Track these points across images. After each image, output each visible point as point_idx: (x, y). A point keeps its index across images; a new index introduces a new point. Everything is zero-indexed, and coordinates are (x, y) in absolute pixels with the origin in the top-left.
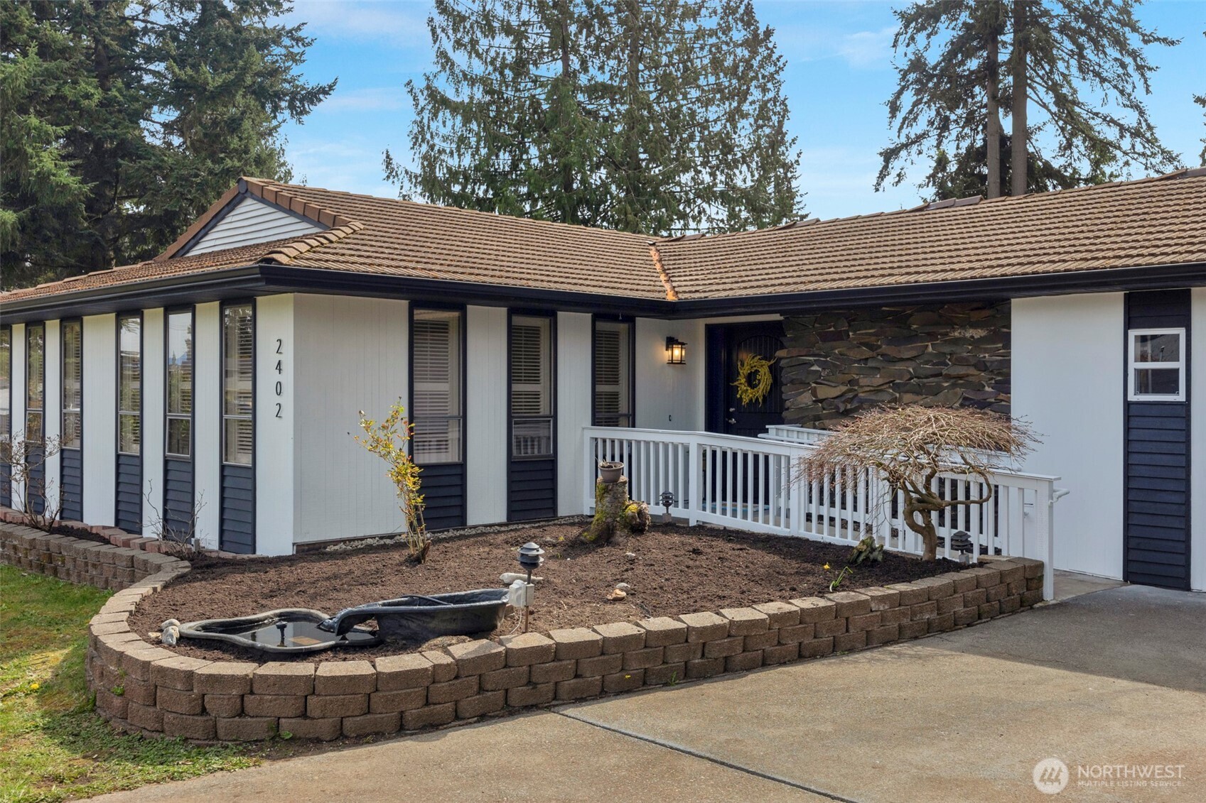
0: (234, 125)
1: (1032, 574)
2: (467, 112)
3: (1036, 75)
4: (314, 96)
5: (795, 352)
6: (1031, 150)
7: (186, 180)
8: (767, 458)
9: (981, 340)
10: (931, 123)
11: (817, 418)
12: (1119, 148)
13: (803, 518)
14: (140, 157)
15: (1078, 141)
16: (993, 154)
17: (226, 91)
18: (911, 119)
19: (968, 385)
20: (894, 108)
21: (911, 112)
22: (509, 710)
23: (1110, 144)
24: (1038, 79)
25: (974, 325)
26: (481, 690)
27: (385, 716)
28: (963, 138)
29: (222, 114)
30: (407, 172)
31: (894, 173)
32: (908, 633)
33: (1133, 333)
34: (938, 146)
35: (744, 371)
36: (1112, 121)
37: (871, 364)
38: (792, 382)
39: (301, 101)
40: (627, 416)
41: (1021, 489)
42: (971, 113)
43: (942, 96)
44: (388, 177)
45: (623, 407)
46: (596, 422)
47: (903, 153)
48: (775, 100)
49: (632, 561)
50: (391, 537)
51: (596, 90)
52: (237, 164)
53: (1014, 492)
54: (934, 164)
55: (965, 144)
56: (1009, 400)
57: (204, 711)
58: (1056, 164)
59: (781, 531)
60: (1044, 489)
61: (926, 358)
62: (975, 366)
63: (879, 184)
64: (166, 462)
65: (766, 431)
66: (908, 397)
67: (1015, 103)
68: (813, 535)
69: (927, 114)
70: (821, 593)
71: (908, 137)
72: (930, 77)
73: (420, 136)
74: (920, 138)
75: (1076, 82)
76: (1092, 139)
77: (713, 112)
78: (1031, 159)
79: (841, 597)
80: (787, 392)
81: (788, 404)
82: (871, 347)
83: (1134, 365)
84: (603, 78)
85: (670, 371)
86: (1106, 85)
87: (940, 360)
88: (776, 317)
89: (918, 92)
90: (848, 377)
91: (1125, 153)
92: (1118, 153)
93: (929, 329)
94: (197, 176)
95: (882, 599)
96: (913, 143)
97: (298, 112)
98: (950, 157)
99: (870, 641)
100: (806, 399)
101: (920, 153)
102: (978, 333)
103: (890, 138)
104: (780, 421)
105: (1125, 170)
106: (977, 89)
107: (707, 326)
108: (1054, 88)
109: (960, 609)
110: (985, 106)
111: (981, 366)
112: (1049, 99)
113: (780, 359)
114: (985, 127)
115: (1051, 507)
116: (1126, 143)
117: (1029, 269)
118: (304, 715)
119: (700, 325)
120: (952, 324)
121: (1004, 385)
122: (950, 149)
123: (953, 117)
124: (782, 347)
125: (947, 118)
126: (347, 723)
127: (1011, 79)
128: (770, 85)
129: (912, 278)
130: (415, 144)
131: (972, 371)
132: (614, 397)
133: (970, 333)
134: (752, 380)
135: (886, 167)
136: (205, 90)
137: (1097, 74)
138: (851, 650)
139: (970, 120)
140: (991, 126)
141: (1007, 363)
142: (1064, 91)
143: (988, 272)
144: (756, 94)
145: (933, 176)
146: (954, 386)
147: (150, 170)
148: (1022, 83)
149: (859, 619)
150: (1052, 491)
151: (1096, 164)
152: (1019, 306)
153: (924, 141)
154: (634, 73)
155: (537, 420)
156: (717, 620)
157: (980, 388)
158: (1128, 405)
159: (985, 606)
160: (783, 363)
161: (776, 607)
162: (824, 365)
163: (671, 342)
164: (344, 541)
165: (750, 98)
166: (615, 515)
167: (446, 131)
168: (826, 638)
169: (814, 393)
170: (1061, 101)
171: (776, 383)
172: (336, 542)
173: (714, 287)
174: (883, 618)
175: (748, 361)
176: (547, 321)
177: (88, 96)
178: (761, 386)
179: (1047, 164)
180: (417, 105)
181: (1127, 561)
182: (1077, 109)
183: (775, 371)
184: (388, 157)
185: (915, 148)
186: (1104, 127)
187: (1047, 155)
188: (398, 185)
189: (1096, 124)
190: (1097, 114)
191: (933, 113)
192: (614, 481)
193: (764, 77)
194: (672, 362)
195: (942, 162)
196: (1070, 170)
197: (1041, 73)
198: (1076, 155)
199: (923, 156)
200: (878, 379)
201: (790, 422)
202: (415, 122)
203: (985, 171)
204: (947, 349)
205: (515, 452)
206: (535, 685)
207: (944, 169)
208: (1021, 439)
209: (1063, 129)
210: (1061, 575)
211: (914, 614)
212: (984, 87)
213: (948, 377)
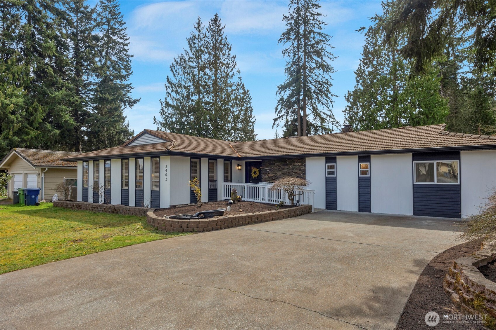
0: (116, 109)
1: (310, 207)
2: (176, 108)
3: (308, 102)
4: (135, 102)
5: (264, 167)
6: (307, 119)
7: (104, 123)
8: (259, 188)
9: (300, 165)
10: (285, 113)
11: (269, 180)
12: (327, 120)
13: (268, 200)
14: (91, 116)
15: (318, 118)
16: (299, 120)
17: (114, 100)
18: (280, 111)
19: (298, 174)
20: (276, 109)
21: (280, 110)
22: (228, 227)
23: (325, 119)
24: (309, 103)
25: (299, 162)
26: (224, 224)
27: (210, 228)
28: (292, 116)
29: (113, 106)
30: (159, 122)
31: (276, 124)
32: (290, 217)
33: (327, 164)
34: (286, 118)
35: (253, 171)
36: (325, 113)
37: (279, 170)
38: (263, 173)
39: (132, 103)
40: (230, 180)
41: (308, 192)
42: (294, 111)
43: (287, 106)
44: (155, 123)
45: (229, 179)
46: (224, 182)
47: (279, 119)
48: (250, 107)
49: (240, 206)
50: (187, 204)
51: (207, 103)
52: (118, 119)
53: (307, 193)
54: (285, 122)
55: (292, 118)
56: (305, 177)
57: (181, 227)
58: (313, 123)
59: (264, 202)
60: (312, 192)
61: (290, 168)
62: (299, 170)
63: (273, 127)
64: (136, 190)
65: (259, 183)
66: (286, 176)
67: (304, 108)
68: (270, 202)
69: (284, 110)
70: (275, 210)
71: (279, 116)
72: (284, 102)
73: (163, 113)
74: (282, 116)
75: (317, 104)
76: (320, 117)
77: (235, 109)
78: (307, 122)
79: (279, 210)
80: (263, 175)
81: (262, 178)
82: (279, 166)
83: (327, 170)
84: (208, 100)
85: (238, 171)
86: (324, 105)
87: (292, 169)
88: (260, 160)
89: (282, 105)
90: (275, 172)
91: (328, 121)
92: (327, 121)
93: (290, 163)
94: (107, 122)
95: (286, 211)
96: (281, 117)
97: (131, 106)
98: (289, 120)
99: (284, 218)
100: (266, 177)
101: (282, 119)
102: (300, 164)
103: (275, 116)
104: (261, 181)
105: (328, 125)
106: (295, 105)
107: (245, 162)
108: (312, 105)
109: (298, 213)
110: (297, 109)
111: (300, 170)
112: (311, 108)
113: (261, 169)
114: (297, 114)
115: (313, 195)
116: (328, 119)
117: (309, 152)
118: (198, 227)
119: (244, 162)
120: (295, 162)
121: (304, 174)
122: (289, 119)
123: (290, 111)
124: (261, 166)
125: (288, 111)
126: (205, 228)
127: (303, 103)
128: (248, 103)
129: (288, 154)
130: (161, 115)
131: (298, 171)
132: (227, 176)
133: (298, 164)
134: (255, 173)
135: (274, 123)
136: (108, 100)
137: (322, 103)
138: (281, 219)
139: (293, 112)
140: (298, 113)
141: (305, 170)
142: (315, 106)
143: (302, 153)
144: (245, 105)
145: (285, 125)
146: (295, 174)
147: (94, 120)
148: (305, 104)
149: (282, 214)
150: (313, 193)
151: (322, 123)
152: (307, 159)
153: (283, 117)
154: (216, 99)
155: (213, 181)
156: (259, 213)
157: (300, 174)
158: (326, 177)
159: (302, 212)
160: (262, 169)
161: (268, 212)
162: (270, 170)
163: (238, 165)
164: (179, 205)
165: (244, 106)
166: (235, 198)
167: (169, 112)
168: (277, 217)
169: (268, 175)
170: (314, 108)
171: (260, 174)
172: (178, 205)
173: (248, 154)
174: (286, 214)
175: (254, 169)
176: (215, 161)
177: (77, 101)
178: (257, 174)
179: (311, 123)
180: (162, 106)
181: (326, 206)
182: (317, 110)
183: (260, 171)
184: (154, 118)
185: (281, 118)
186: (323, 115)
187: (311, 121)
188: (157, 125)
189: (322, 114)
190: (322, 112)
191: (285, 110)
192: (235, 192)
193: (247, 101)
194: (239, 169)
195: (287, 122)
196: (316, 124)
197: (309, 102)
198: (317, 121)
199: (283, 120)
200: (280, 173)
201: (263, 181)
202: (161, 109)
203: (297, 124)
204: (294, 167)
205: (210, 188)
206: (232, 223)
207: (288, 123)
208: (308, 183)
209: (314, 115)
210: (315, 209)
211: (291, 213)
212: (297, 105)
213: (294, 172)
